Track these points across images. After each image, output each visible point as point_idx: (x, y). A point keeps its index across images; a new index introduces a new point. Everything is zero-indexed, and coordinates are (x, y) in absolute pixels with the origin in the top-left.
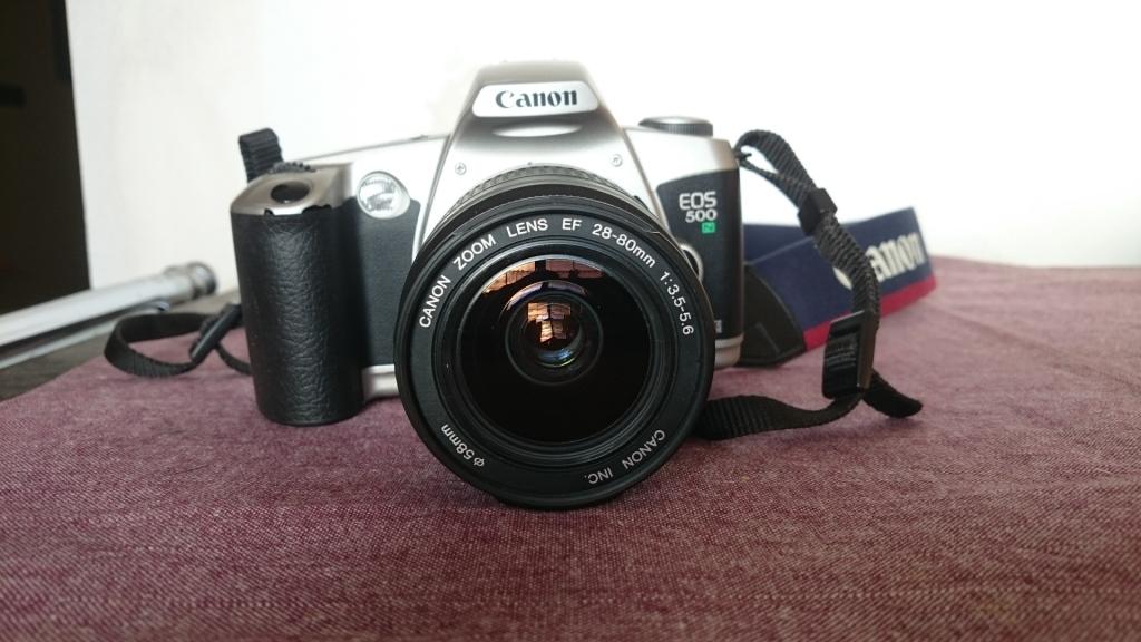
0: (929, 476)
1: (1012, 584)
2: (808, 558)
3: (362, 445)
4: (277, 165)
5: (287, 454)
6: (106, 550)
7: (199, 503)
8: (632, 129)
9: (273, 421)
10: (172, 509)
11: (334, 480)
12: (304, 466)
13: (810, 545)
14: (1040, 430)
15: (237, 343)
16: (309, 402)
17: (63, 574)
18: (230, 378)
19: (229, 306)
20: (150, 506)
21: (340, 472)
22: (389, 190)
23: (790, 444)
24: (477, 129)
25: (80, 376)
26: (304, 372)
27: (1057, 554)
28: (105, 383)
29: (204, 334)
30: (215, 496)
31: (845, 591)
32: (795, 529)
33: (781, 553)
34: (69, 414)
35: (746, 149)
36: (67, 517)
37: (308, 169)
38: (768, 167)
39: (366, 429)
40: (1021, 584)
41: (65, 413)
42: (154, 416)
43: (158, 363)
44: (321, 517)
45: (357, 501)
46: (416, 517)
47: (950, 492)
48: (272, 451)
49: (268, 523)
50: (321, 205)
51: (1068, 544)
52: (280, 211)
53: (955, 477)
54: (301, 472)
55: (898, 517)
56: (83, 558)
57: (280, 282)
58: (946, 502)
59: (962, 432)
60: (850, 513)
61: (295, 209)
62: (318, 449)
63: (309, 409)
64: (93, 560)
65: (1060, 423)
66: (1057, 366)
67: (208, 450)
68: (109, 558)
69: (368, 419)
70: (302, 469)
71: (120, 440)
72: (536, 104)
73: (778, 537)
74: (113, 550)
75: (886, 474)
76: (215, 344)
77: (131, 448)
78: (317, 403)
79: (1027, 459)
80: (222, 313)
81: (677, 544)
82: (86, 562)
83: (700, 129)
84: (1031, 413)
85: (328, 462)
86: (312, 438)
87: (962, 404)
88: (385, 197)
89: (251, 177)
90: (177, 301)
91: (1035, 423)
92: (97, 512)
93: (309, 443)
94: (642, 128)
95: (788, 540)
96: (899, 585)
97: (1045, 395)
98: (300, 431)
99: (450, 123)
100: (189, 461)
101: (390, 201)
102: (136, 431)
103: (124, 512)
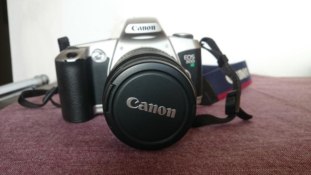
0: (256, 137)
1: (285, 168)
2: (226, 160)
3: (93, 129)
4: (68, 47)
5: (72, 131)
6: (19, 160)
7: (47, 146)
8: (170, 37)
9: (67, 121)
10: (39, 148)
11: (86, 139)
12: (77, 135)
13: (226, 156)
14: (285, 123)
15: (56, 98)
16: (77, 116)
17: (6, 169)
18: (54, 108)
19: (54, 88)
20: (32, 147)
21: (87, 137)
22: (101, 54)
23: (217, 128)
24: (126, 37)
25: (11, 108)
26: (76, 107)
27: (297, 159)
28: (18, 110)
29: (47, 95)
30: (52, 144)
31: (238, 169)
32: (221, 152)
33: (218, 159)
34: (8, 119)
35: (203, 42)
36: (7, 150)
37: (77, 48)
38: (209, 48)
39: (94, 124)
40: (288, 168)
41: (6, 119)
42: (33, 120)
43: (34, 104)
44: (83, 151)
45: (93, 146)
46: (111, 151)
47: (263, 141)
48: (67, 130)
49: (67, 152)
50: (81, 59)
51: (299, 156)
52: (69, 60)
53: (264, 137)
54: (76, 137)
55: (250, 148)
56: (12, 163)
57: (69, 81)
58: (263, 144)
59: (264, 124)
60: (236, 148)
61: (73, 60)
62: (81, 130)
63: (78, 118)
64: (15, 164)
65: (290, 121)
66: (287, 105)
67: (48, 130)
68: (20, 163)
69: (95, 121)
70: (76, 136)
71: (23, 127)
72: (143, 29)
73: (217, 155)
74: (21, 161)
75: (244, 137)
76: (50, 98)
77: (26, 129)
78: (80, 116)
79: (283, 132)
80: (52, 89)
81: (188, 158)
82: (13, 165)
83: (190, 37)
84: (282, 119)
85: (84, 134)
86: (78, 126)
87: (263, 116)
88: (99, 56)
89: (61, 50)
90: (38, 86)
91: (283, 121)
92: (16, 149)
93: (78, 127)
94: (174, 36)
95: (220, 155)
96: (253, 167)
97: (285, 113)
98: (75, 124)
99: (118, 35)
100: (43, 133)
101: (101, 57)
102: (27, 124)
103: (25, 149)
